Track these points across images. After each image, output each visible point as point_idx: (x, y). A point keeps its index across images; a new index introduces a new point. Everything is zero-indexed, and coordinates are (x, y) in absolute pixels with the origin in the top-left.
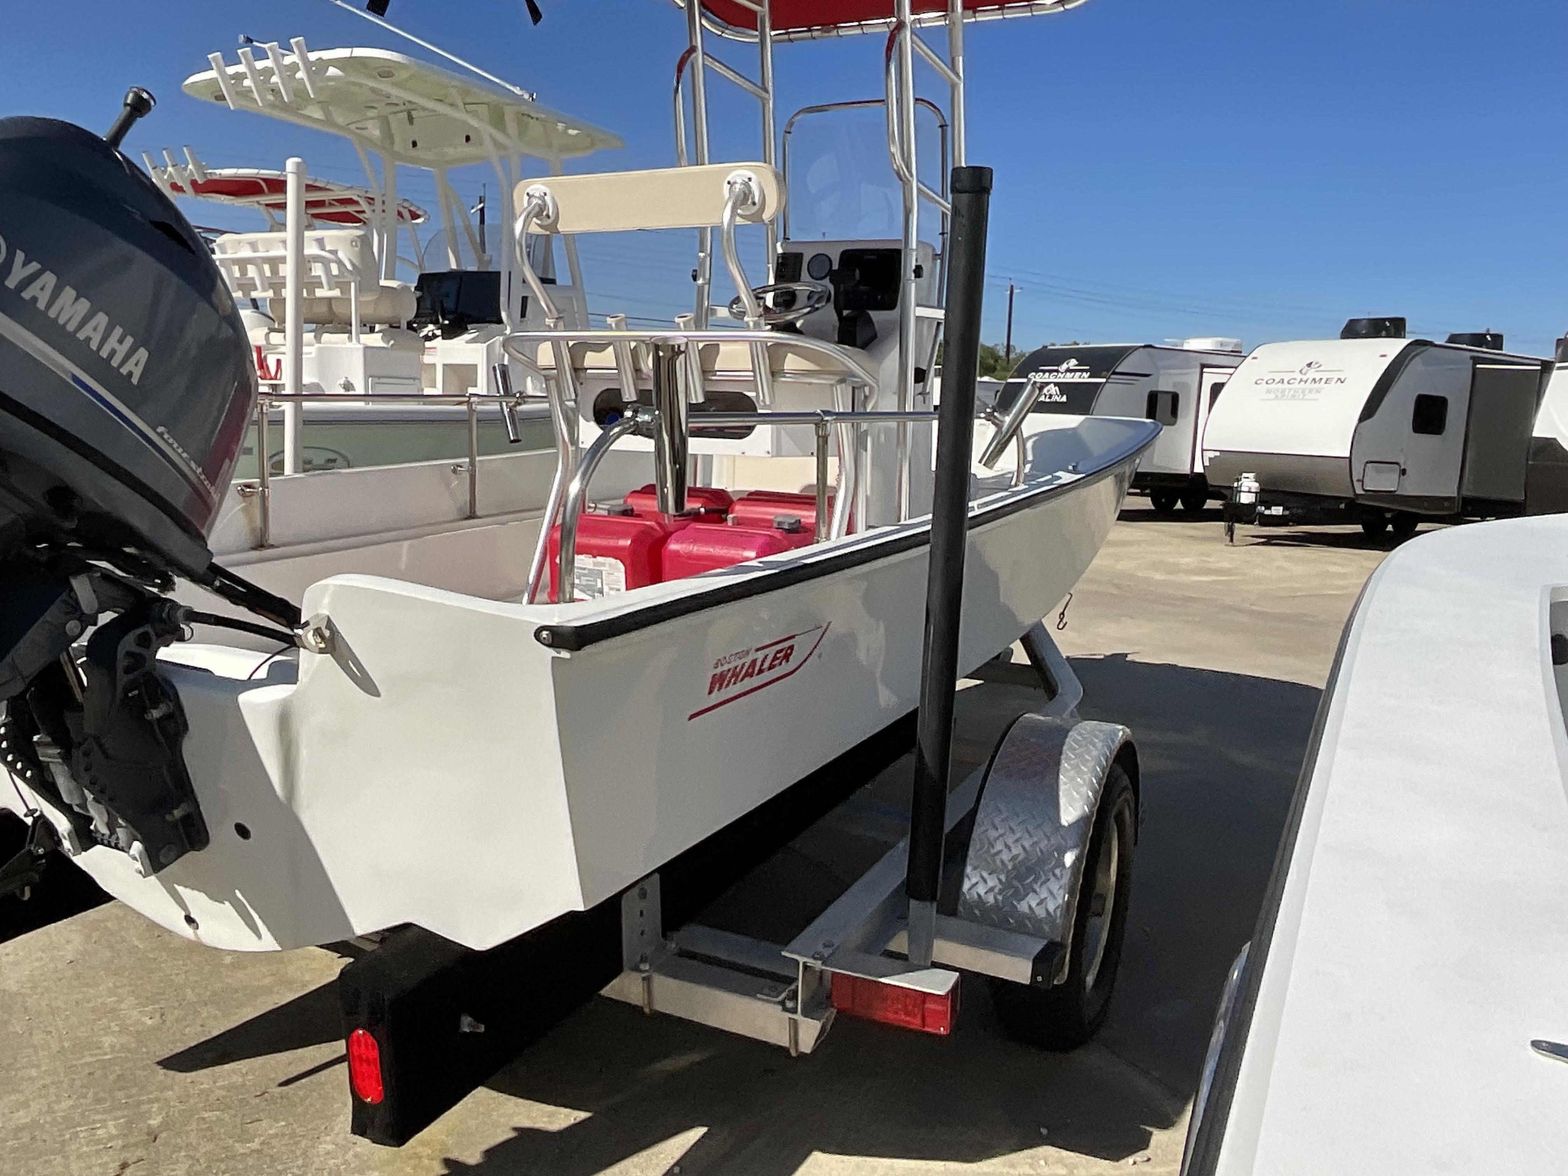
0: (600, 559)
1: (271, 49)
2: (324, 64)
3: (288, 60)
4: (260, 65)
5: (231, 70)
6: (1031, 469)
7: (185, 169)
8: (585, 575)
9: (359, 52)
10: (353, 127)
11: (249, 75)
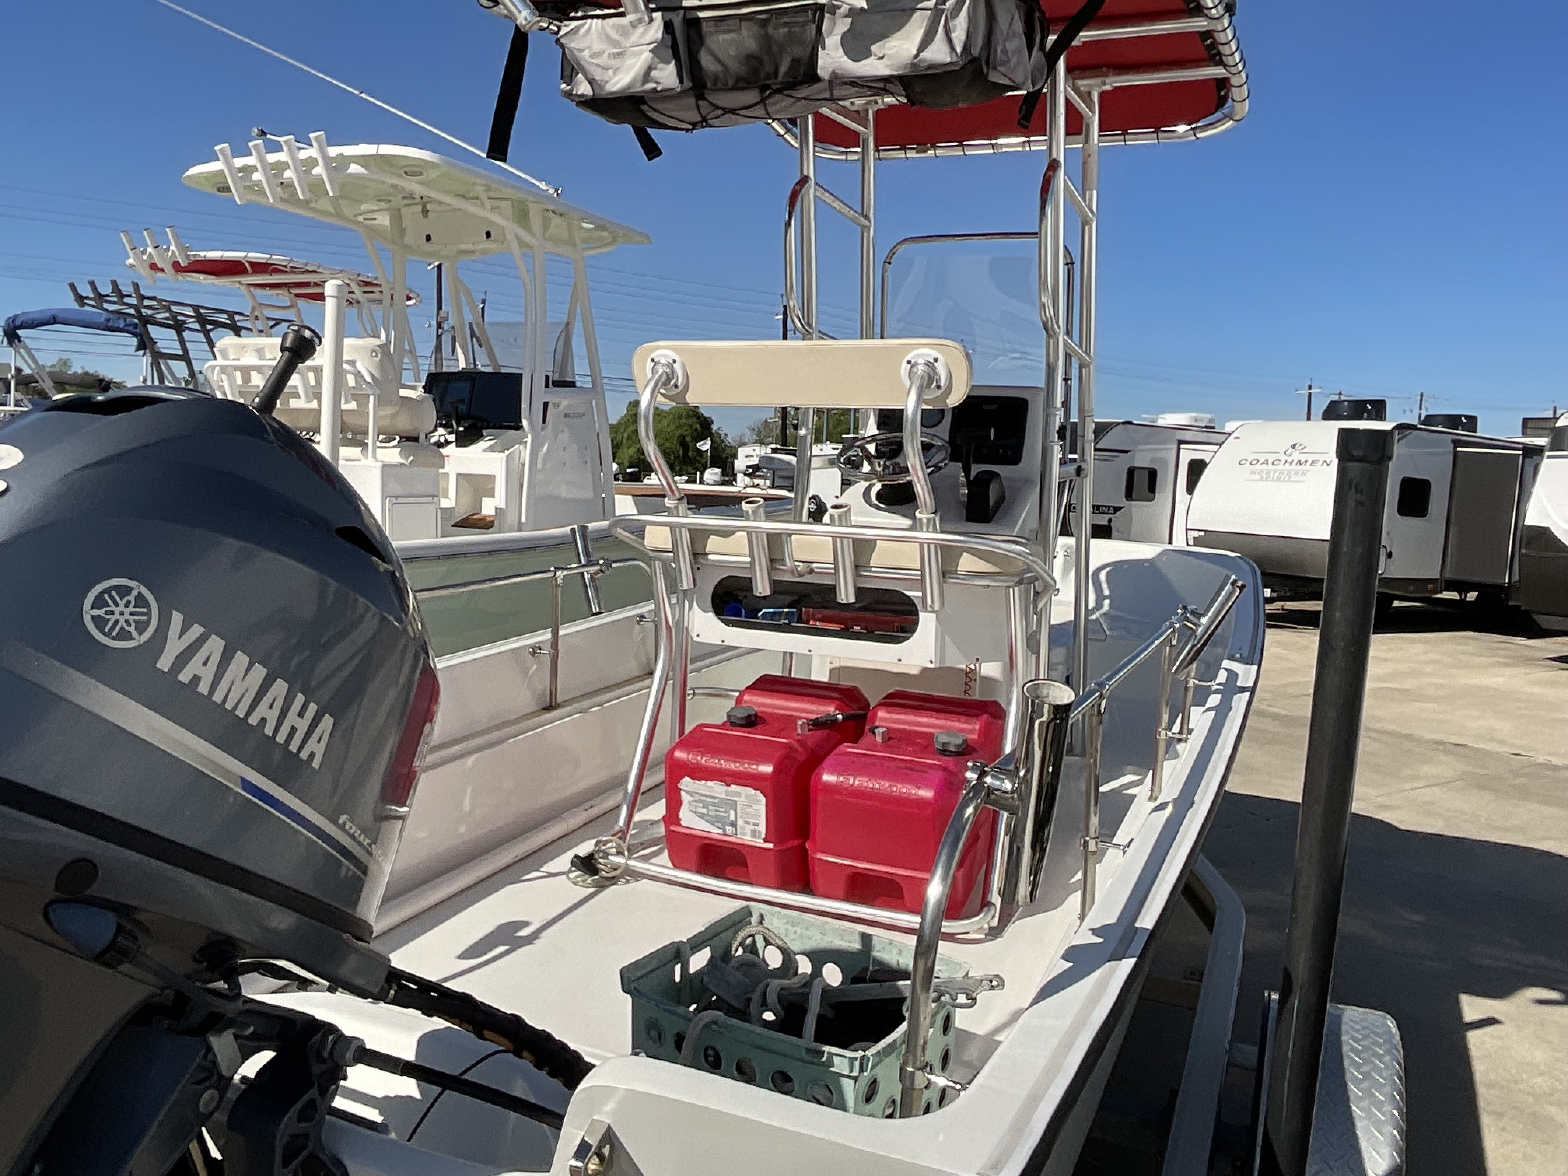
0: (733, 787)
1: (286, 142)
2: (344, 161)
3: (303, 154)
4: (272, 158)
5: (239, 162)
6: (1111, 605)
7: (168, 249)
8: (714, 805)
9: (387, 149)
10: (360, 218)
11: (259, 167)
